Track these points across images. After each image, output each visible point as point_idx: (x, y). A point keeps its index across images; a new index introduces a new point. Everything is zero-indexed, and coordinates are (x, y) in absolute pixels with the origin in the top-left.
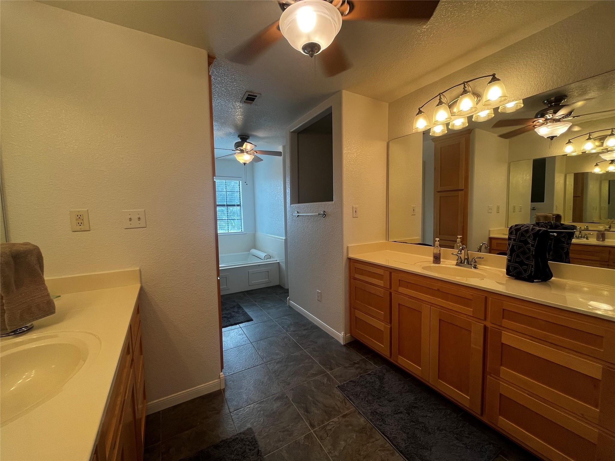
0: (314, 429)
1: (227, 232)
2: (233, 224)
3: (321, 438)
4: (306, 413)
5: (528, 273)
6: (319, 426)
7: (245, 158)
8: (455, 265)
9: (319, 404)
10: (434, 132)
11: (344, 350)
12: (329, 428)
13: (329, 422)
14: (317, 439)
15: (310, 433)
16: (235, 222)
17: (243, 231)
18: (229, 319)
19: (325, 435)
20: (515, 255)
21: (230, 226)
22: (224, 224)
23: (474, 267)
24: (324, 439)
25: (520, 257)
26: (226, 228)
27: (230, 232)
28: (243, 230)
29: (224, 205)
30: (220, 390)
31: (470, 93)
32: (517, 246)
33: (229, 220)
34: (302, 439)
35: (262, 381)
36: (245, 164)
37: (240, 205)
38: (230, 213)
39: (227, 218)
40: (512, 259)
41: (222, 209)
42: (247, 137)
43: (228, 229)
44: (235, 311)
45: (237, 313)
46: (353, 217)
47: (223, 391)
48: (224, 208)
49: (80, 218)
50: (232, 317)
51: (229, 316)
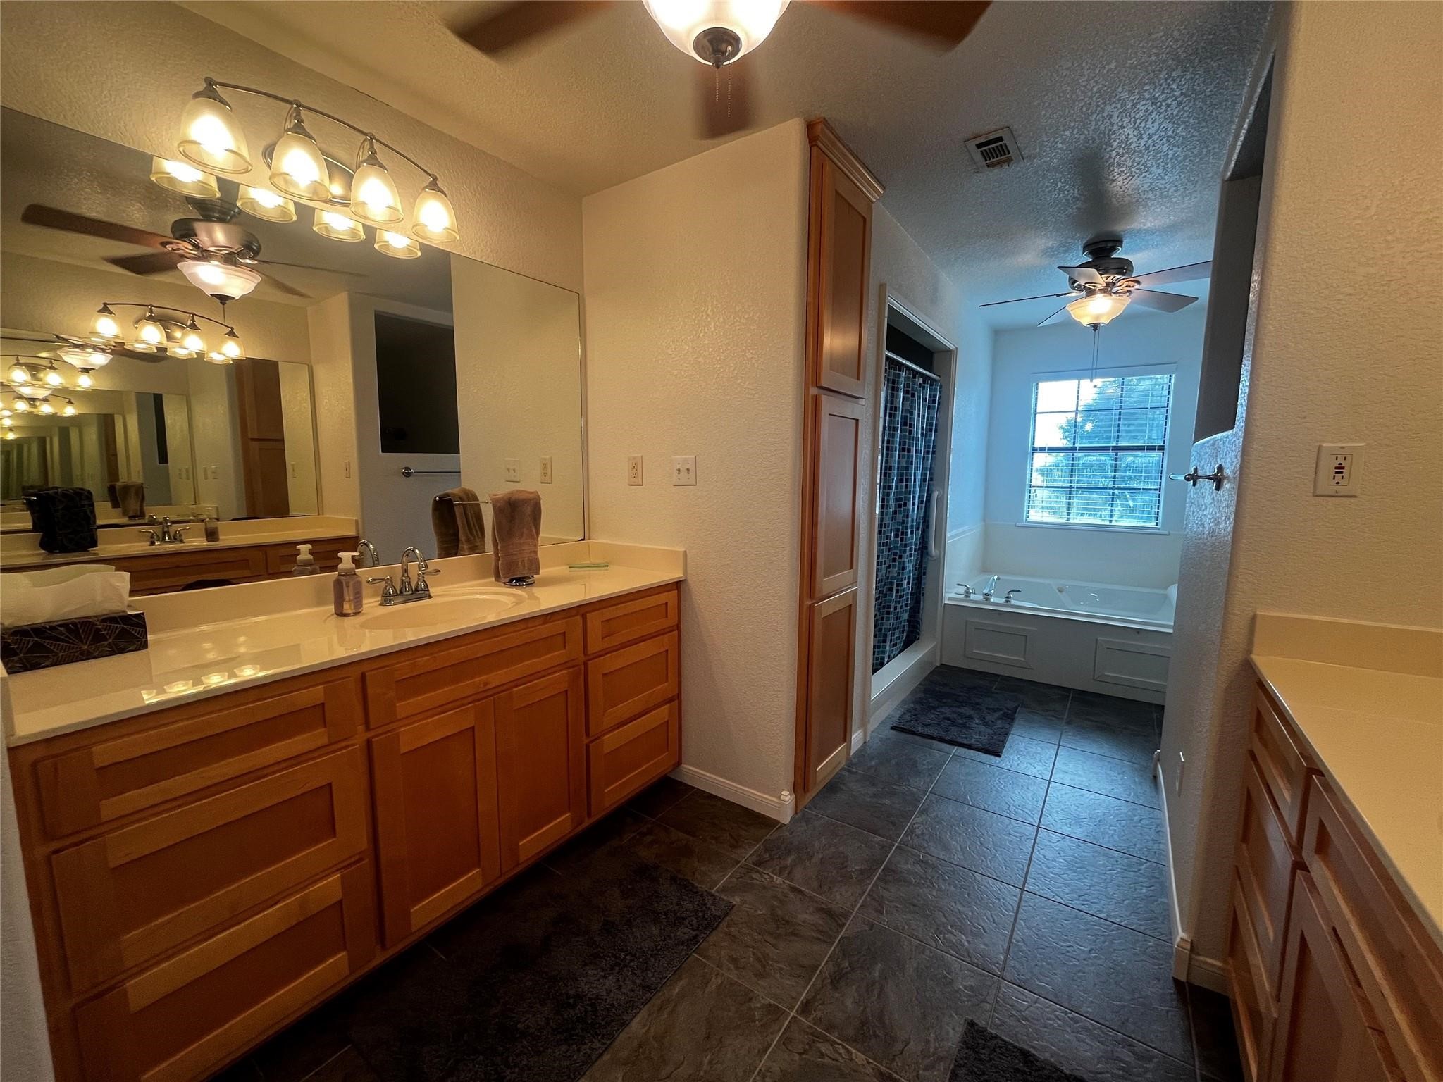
0: (800, 1014)
1: (1107, 523)
2: (1131, 503)
3: (786, 1041)
4: (829, 981)
6: (814, 1024)
7: (1093, 310)
9: (874, 999)
12: (824, 1048)
13: (839, 1042)
14: (781, 1033)
15: (784, 1011)
16: (1139, 498)
17: (1159, 526)
18: (951, 728)
19: (800, 1048)
21: (1119, 507)
22: (1099, 501)
24: (790, 1048)
26: (1103, 512)
27: (1118, 524)
28: (1160, 521)
29: (1106, 449)
30: (778, 822)
33: (1116, 491)
34: (763, 1002)
35: (846, 864)
36: (1095, 326)
37: (1162, 448)
38: (1125, 471)
39: (1111, 485)
41: (1099, 460)
42: (1111, 244)
43: (1111, 516)
44: (989, 717)
45: (986, 724)
46: (1318, 493)
47: (780, 827)
48: (1107, 458)
49: (636, 467)
50: (964, 726)
51: (960, 721)
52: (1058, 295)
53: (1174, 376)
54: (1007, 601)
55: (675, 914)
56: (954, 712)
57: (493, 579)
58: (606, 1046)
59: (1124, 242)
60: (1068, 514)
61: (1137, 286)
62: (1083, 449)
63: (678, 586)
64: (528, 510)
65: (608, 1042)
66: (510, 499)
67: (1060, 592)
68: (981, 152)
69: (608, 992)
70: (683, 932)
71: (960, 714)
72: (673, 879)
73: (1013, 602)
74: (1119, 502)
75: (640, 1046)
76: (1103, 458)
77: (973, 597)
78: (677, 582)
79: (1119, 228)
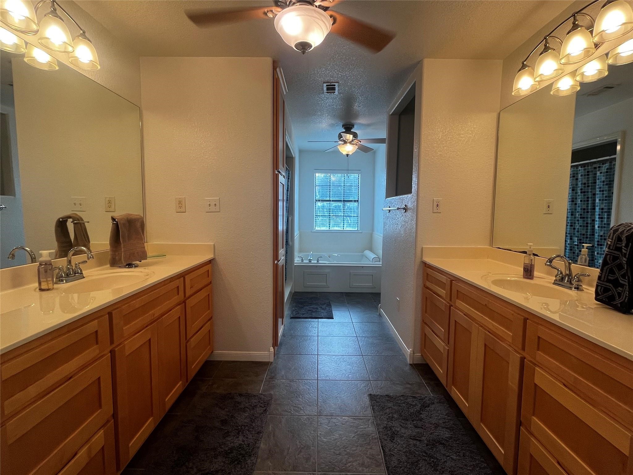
0: (319, 415)
1: (343, 229)
2: (350, 221)
4: (322, 402)
5: (622, 299)
7: (348, 149)
8: (553, 284)
9: (340, 401)
10: (558, 90)
11: (407, 368)
13: (337, 417)
15: (314, 417)
16: (352, 219)
17: (359, 230)
18: (312, 313)
19: (326, 424)
20: (608, 270)
21: (346, 223)
22: (339, 221)
23: (575, 288)
24: (323, 426)
25: (616, 274)
26: (341, 225)
27: (346, 229)
28: (359, 228)
29: (340, 201)
30: (269, 362)
31: (583, 28)
32: (612, 256)
33: (345, 217)
34: (305, 418)
36: (347, 155)
37: (358, 201)
38: (347, 209)
39: (343, 215)
40: (603, 276)
41: (338, 205)
42: (351, 126)
43: (344, 227)
44: (323, 307)
45: (323, 309)
46: (434, 212)
47: (271, 363)
48: (340, 204)
49: (180, 203)
50: (316, 311)
51: (314, 310)
52: (335, 142)
53: (360, 175)
54: (318, 262)
55: (251, 406)
56: (310, 308)
57: (109, 266)
58: (256, 457)
59: (355, 126)
60: (329, 226)
61: (359, 143)
62: (333, 201)
63: (210, 262)
64: (138, 225)
65: (257, 455)
66: (127, 218)
67: (330, 257)
68: (327, 88)
69: (243, 441)
70: (259, 410)
71: (313, 308)
72: (241, 395)
73: (320, 262)
74: (346, 221)
75: (270, 451)
76: (339, 204)
77: (304, 261)
78: (210, 260)
79: (353, 122)
